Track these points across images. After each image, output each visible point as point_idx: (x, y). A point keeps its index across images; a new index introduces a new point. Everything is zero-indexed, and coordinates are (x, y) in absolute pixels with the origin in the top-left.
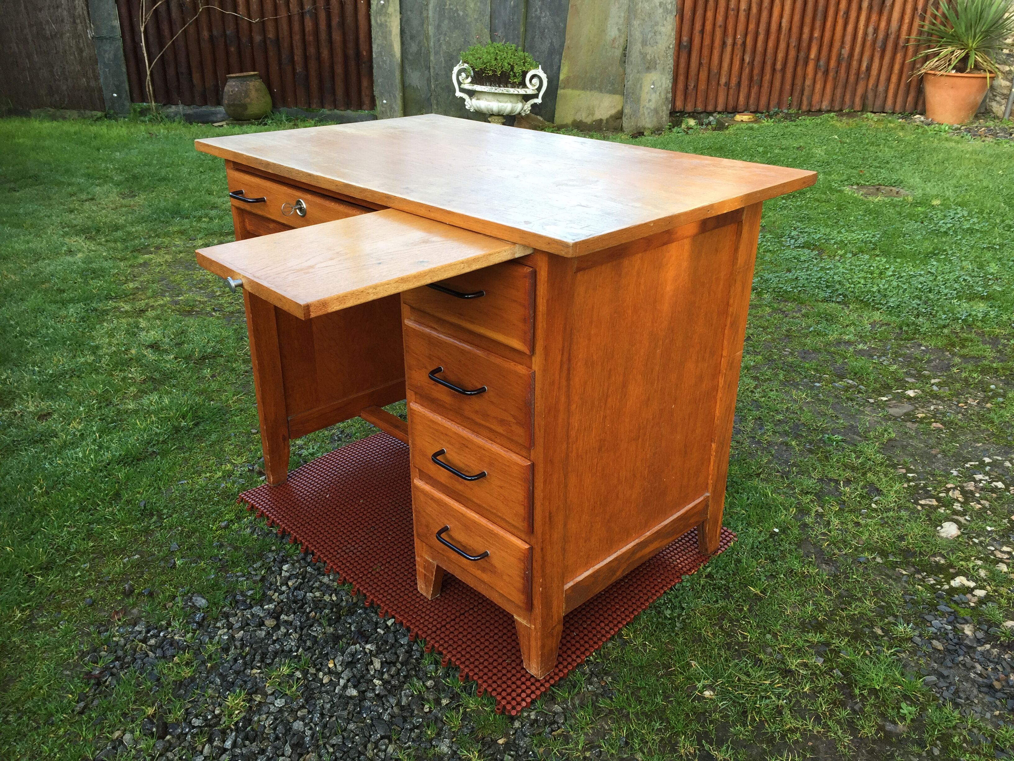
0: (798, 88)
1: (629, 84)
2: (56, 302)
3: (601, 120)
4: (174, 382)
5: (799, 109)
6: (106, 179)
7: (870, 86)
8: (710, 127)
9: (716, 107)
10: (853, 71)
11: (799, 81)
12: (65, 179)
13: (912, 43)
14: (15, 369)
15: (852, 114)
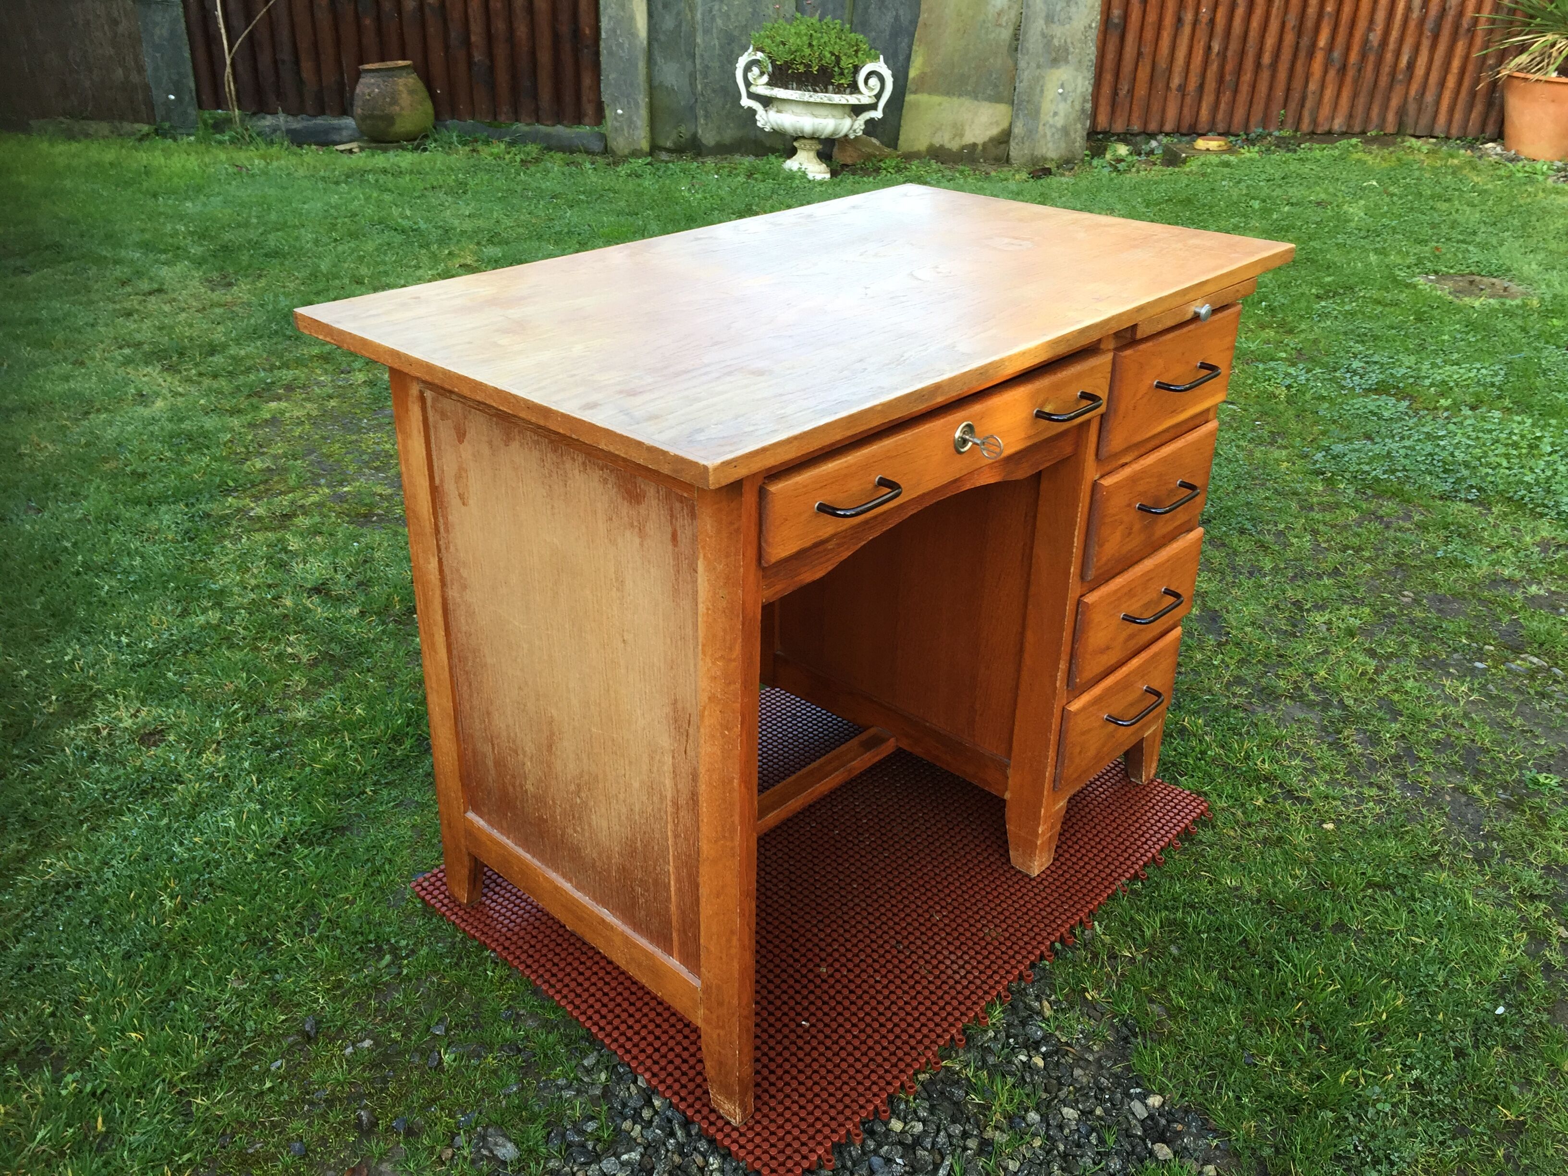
0: (1296, 95)
1: (1021, 86)
2: (137, 502)
3: (975, 145)
4: (367, 662)
5: (1296, 130)
6: (178, 253)
7: (1413, 93)
8: (1152, 158)
9: (1162, 124)
10: (1386, 69)
11: (1297, 84)
12: (107, 252)
13: (1483, 25)
14: (85, 638)
15: (1384, 140)
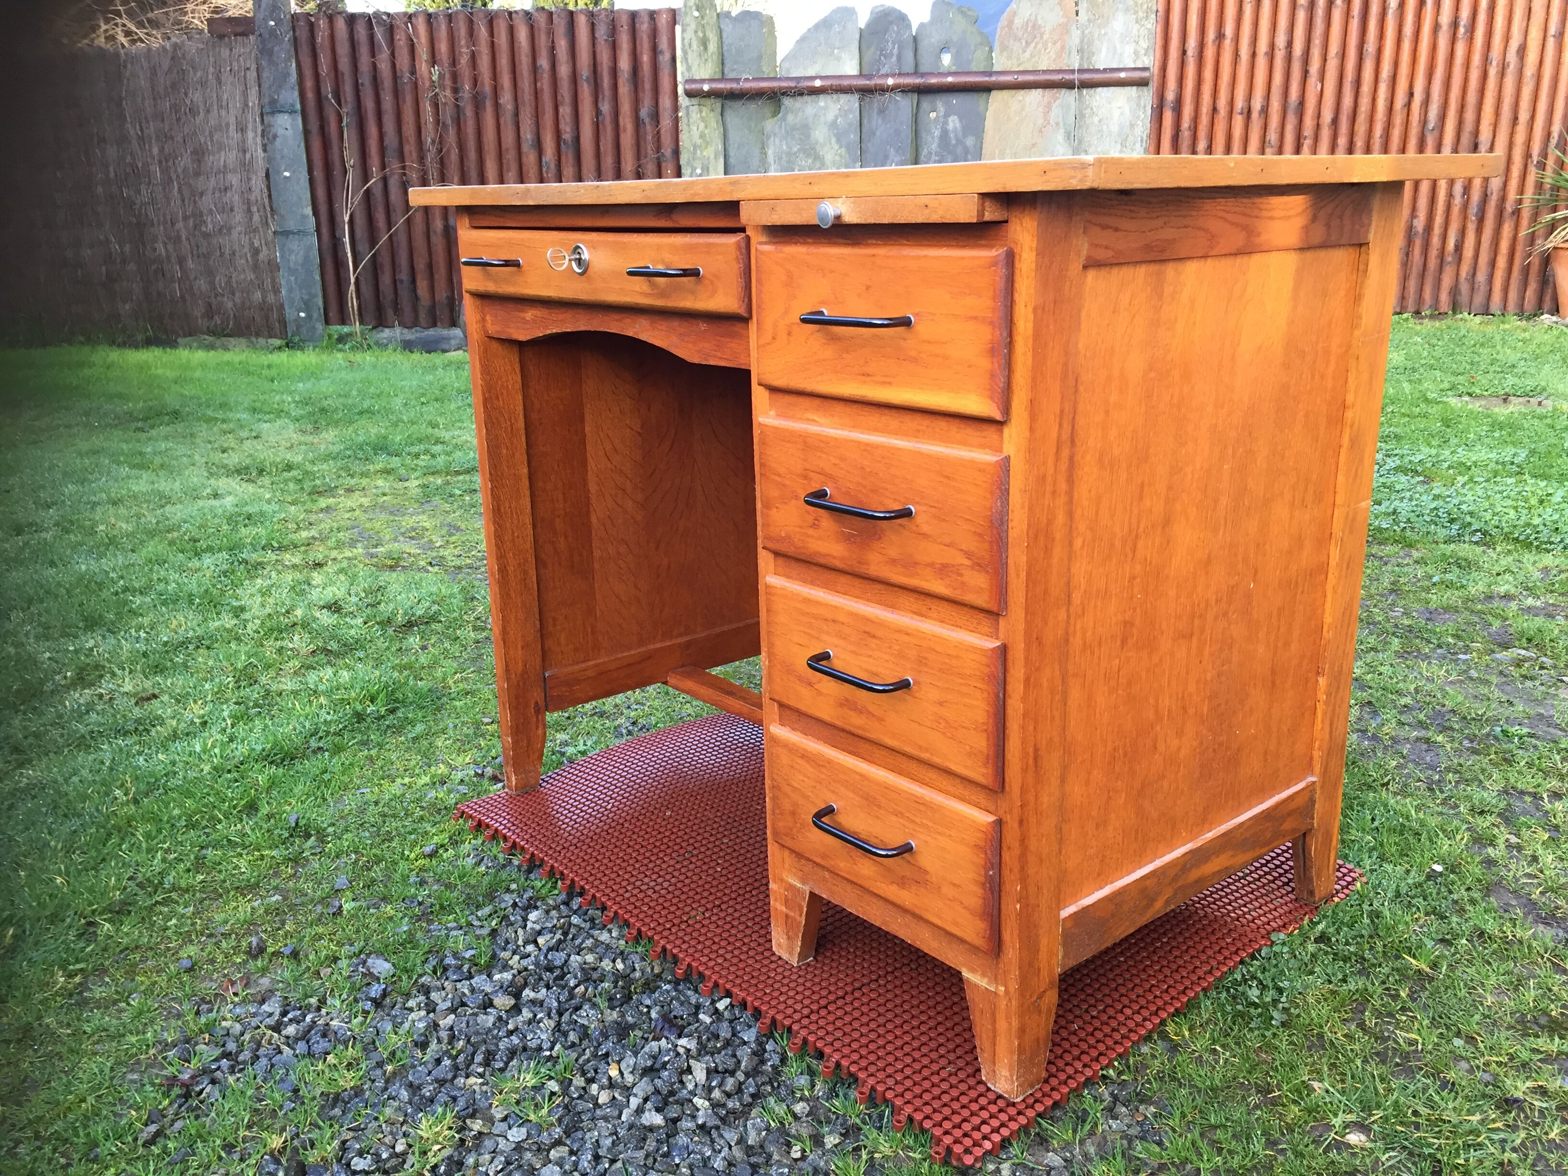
2: (185, 552)
4: (361, 654)
7: (1463, 274)
10: (1433, 253)
13: (1527, 204)
15: (1437, 315)
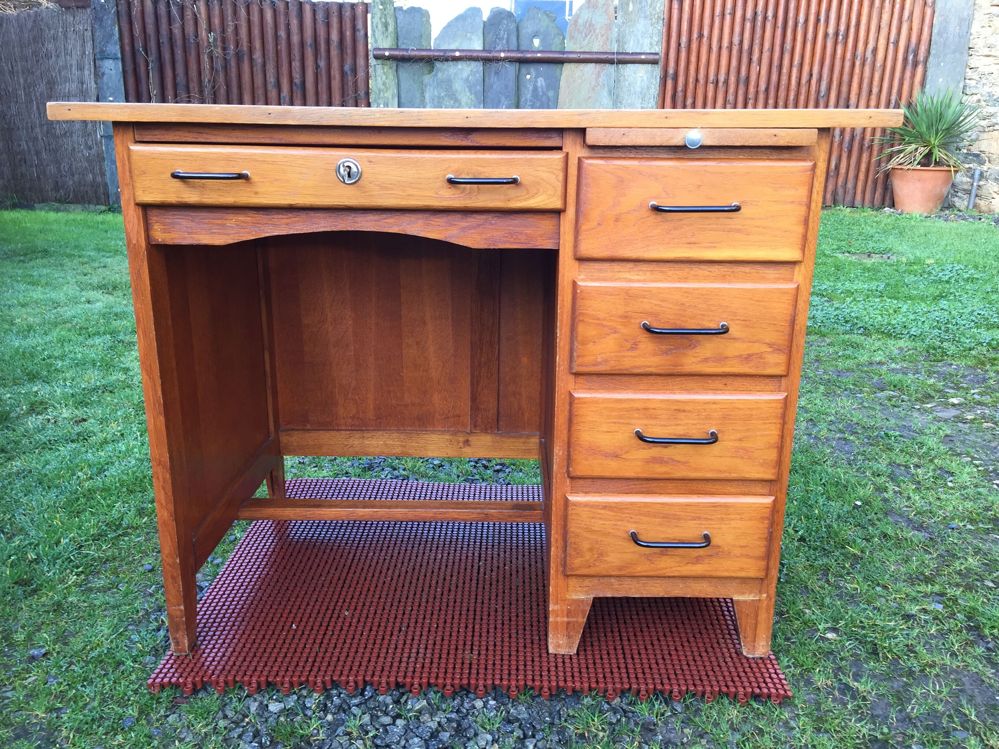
7: (840, 182)
12: (76, 252)
14: (46, 384)
